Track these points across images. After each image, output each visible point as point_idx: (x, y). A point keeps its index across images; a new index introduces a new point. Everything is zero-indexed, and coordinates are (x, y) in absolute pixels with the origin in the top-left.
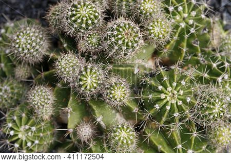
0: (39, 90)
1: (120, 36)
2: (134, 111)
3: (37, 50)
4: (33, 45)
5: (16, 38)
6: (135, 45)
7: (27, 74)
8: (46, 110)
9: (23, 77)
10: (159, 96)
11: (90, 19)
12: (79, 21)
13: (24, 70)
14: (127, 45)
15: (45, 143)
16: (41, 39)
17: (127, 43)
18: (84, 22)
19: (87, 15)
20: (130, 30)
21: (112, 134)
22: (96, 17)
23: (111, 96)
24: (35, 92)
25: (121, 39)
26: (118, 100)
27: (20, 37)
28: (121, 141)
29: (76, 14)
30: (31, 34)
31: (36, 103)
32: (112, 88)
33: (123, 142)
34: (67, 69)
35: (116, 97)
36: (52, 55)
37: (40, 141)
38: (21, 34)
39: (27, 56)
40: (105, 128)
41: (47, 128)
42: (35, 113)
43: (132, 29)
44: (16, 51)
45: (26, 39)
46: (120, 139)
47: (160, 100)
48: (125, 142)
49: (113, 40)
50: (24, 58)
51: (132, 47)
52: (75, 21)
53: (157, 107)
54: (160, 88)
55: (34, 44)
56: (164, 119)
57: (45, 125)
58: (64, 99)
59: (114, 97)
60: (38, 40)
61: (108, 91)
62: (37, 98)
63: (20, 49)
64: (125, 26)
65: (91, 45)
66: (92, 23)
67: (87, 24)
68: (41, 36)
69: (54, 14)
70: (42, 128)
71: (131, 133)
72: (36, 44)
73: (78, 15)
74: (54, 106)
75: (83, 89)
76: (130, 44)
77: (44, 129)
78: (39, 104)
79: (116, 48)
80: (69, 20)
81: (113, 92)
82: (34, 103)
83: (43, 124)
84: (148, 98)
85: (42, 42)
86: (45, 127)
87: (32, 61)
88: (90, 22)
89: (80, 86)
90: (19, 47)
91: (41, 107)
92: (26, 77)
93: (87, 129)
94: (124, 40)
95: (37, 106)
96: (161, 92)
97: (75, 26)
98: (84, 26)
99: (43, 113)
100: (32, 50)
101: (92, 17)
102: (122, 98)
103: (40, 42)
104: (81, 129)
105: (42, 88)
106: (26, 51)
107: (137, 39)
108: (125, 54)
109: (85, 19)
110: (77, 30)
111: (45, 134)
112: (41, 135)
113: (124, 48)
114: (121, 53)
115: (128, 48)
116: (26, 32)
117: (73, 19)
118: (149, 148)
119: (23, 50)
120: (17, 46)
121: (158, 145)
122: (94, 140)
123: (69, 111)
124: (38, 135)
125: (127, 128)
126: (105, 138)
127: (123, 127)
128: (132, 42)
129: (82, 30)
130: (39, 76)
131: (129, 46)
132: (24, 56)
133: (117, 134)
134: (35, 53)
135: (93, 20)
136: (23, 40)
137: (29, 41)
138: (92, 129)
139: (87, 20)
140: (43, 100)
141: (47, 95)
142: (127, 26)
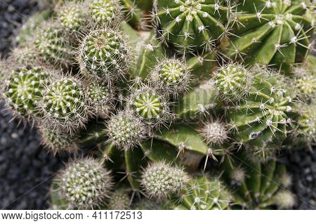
0: (148, 178)
1: (100, 54)
2: (201, 62)
3: (95, 173)
4: (88, 177)
5: (73, 198)
6: (116, 38)
7: (123, 197)
8: (176, 175)
9: (127, 203)
10: (188, 23)
11: (70, 90)
12: (69, 104)
13: (118, 199)
14: (114, 47)
15: (220, 190)
16: (82, 165)
17: (111, 46)
18: (72, 98)
19: (64, 93)
20: (96, 40)
21: (225, 93)
22: (69, 83)
23: (175, 81)
24: (149, 184)
25: (104, 53)
26: (182, 74)
27: (73, 192)
28: (236, 83)
29: (60, 106)
30: (73, 176)
31: (164, 186)
32: (165, 78)
33: (238, 81)
34: (128, 130)
35: (177, 75)
36: (105, 156)
37: (216, 196)
38: (69, 189)
39: (100, 188)
40: (216, 104)
41: (200, 184)
42: (177, 192)
43: (95, 37)
44: (91, 202)
45: (77, 184)
46: (233, 84)
47: (193, 23)
48: (238, 78)
49: (103, 63)
50: (102, 193)
51: (117, 41)
52: (68, 110)
53: (201, 28)
54: (178, 19)
55: (87, 175)
56: (219, 24)
57: (196, 184)
58: (167, 152)
59: (177, 78)
60: (83, 169)
61: (168, 84)
62: (158, 184)
63: (89, 194)
64: (89, 45)
65: (104, 97)
66: (75, 89)
67: (75, 96)
68: (78, 164)
69: (53, 139)
70: (199, 189)
71: (228, 69)
72: (87, 172)
73: (61, 104)
74: (173, 165)
75: (158, 116)
76: (113, 43)
77: (200, 187)
78: (166, 182)
79: (114, 62)
80: (65, 118)
81: (170, 78)
82: (163, 189)
83: (194, 187)
84: (188, 38)
85: (87, 165)
86: (199, 185)
87: (108, 184)
88: (73, 92)
89: (154, 120)
90: (86, 196)
91: (171, 181)
92: (127, 199)
93: (212, 128)
94: (107, 50)
95: (168, 187)
96: (184, 20)
97: (74, 111)
98: (76, 100)
99: (179, 181)
100: (94, 179)
101: (67, 87)
102: (181, 69)
103: (86, 168)
104: (211, 136)
105: (147, 175)
106: (93, 188)
107: (109, 34)
108: (125, 52)
109: (68, 97)
110: (81, 110)
111: (208, 187)
112: (207, 192)
113: (116, 51)
114: (122, 57)
115: (118, 47)
116: (69, 183)
117: (64, 112)
118: (253, 57)
119: (90, 191)
120: (84, 198)
121: (252, 42)
122: (228, 122)
123: (184, 146)
124: (207, 195)
125: (222, 73)
126: (228, 107)
127: (219, 78)
128: (111, 41)
129: (82, 104)
130: (130, 179)
131: (115, 45)
132: (100, 193)
133: (226, 86)
134: (98, 177)
135: (72, 88)
136: (78, 189)
137: (81, 180)
138: (214, 121)
139: (70, 95)
140: (162, 176)
141: (157, 170)
142: (90, 42)
